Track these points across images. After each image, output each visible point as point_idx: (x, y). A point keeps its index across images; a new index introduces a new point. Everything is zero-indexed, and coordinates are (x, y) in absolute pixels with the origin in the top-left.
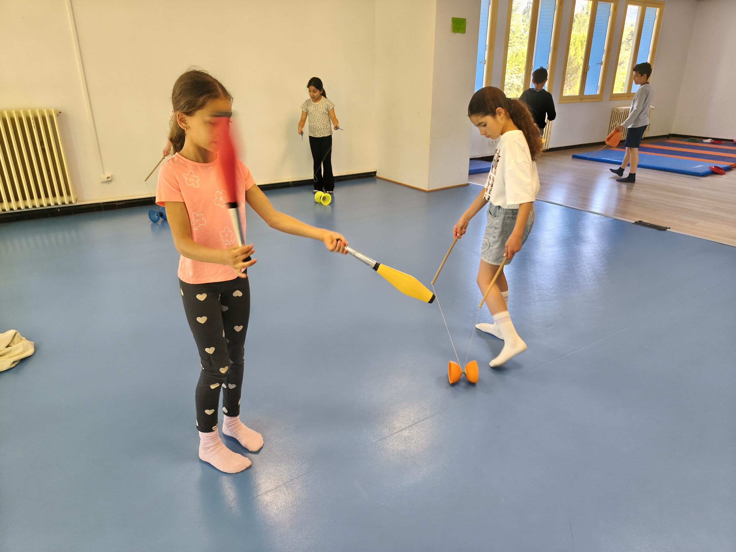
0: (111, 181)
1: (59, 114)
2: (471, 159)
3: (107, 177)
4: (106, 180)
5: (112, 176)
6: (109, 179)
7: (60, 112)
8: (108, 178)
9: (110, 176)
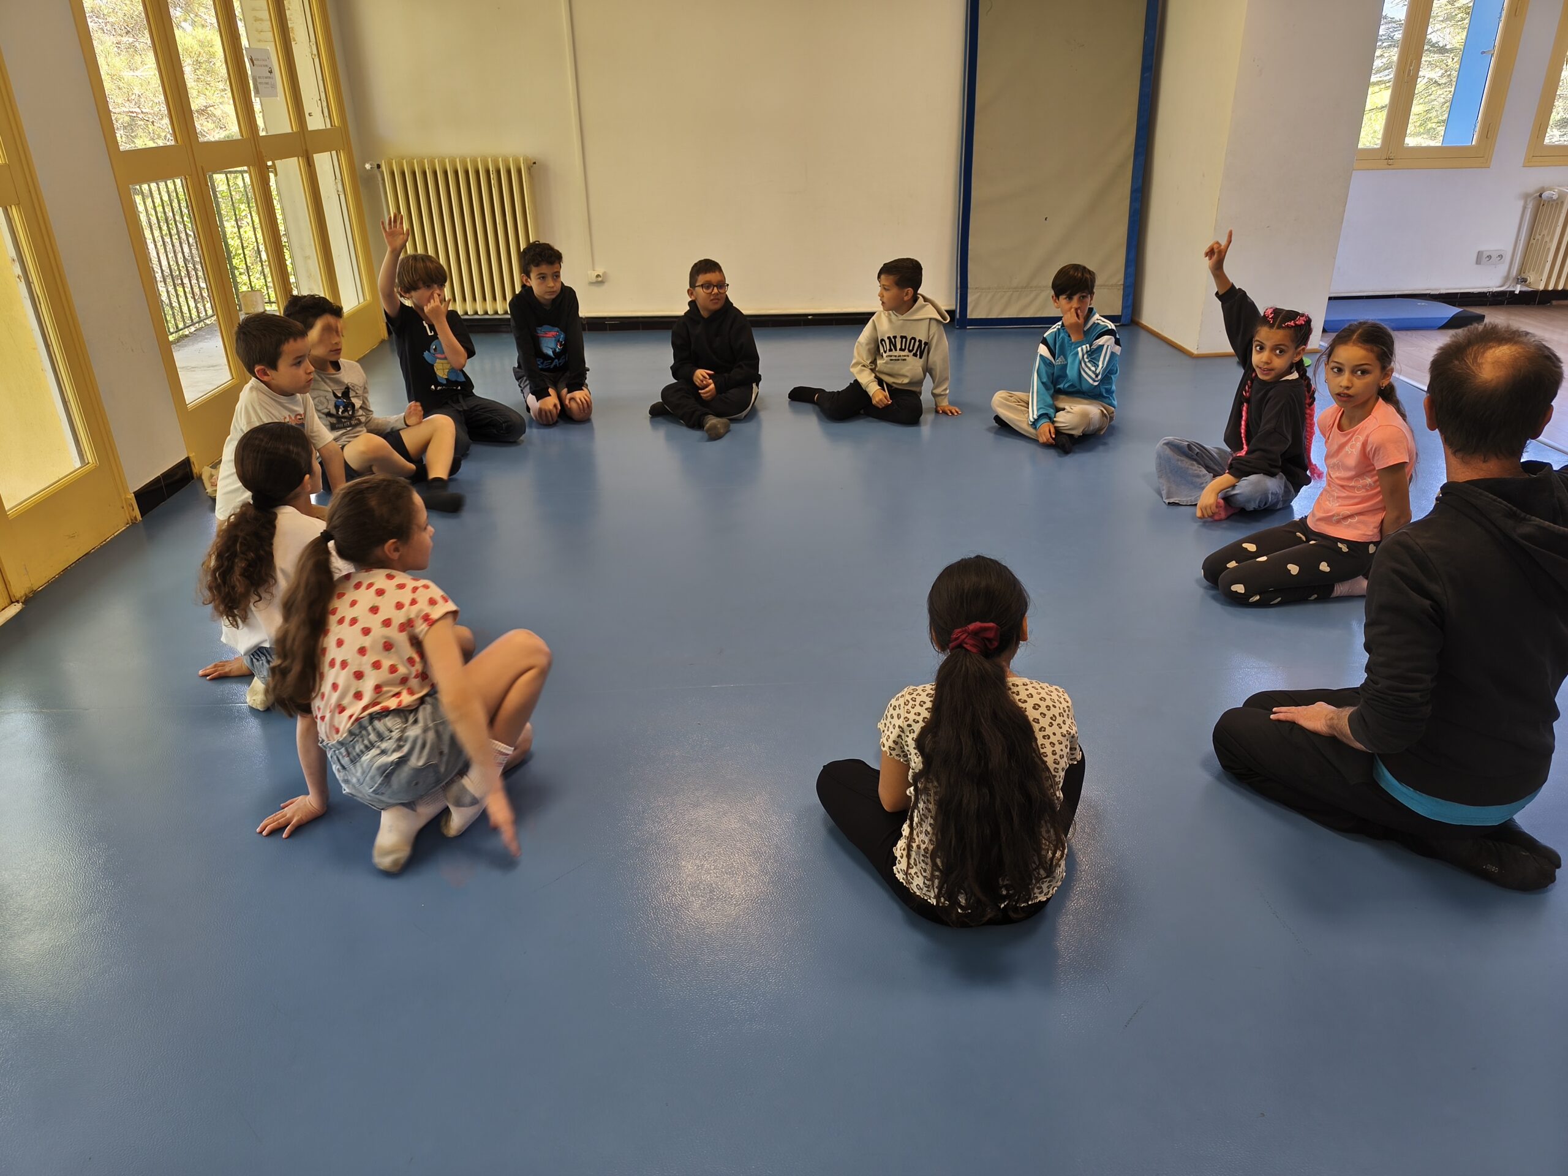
0: (602, 282)
1: (532, 167)
3: (596, 274)
4: (594, 279)
5: (605, 273)
6: (600, 279)
7: (535, 163)
8: (598, 276)
9: (601, 274)
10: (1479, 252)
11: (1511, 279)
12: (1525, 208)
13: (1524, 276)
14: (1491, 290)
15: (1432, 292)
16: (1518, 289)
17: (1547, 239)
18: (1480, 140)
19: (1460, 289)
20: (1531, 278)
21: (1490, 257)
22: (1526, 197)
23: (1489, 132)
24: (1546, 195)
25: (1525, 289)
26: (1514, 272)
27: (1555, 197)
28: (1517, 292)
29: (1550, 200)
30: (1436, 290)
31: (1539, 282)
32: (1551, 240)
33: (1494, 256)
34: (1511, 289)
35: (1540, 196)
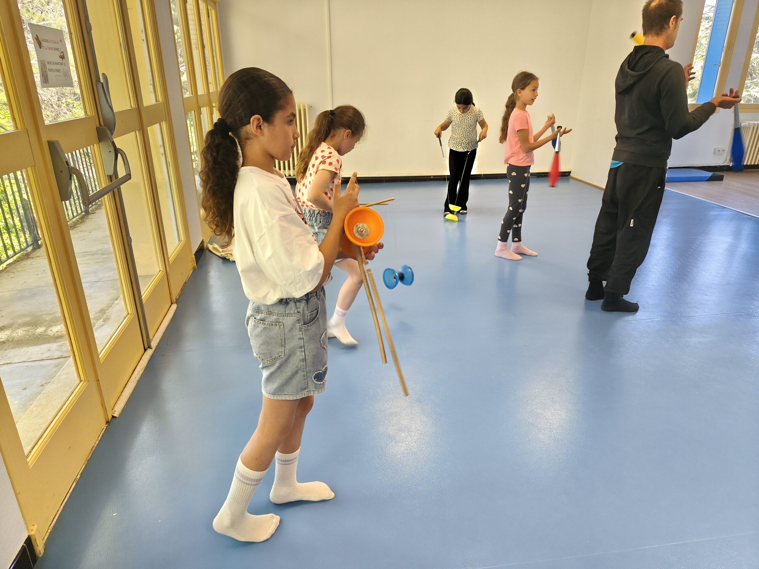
10: (715, 149)
11: (728, 160)
14: (720, 165)
15: (696, 166)
19: (707, 164)
21: (719, 151)
27: (747, 126)
28: (731, 166)
30: (697, 165)
33: (721, 150)
34: (729, 165)
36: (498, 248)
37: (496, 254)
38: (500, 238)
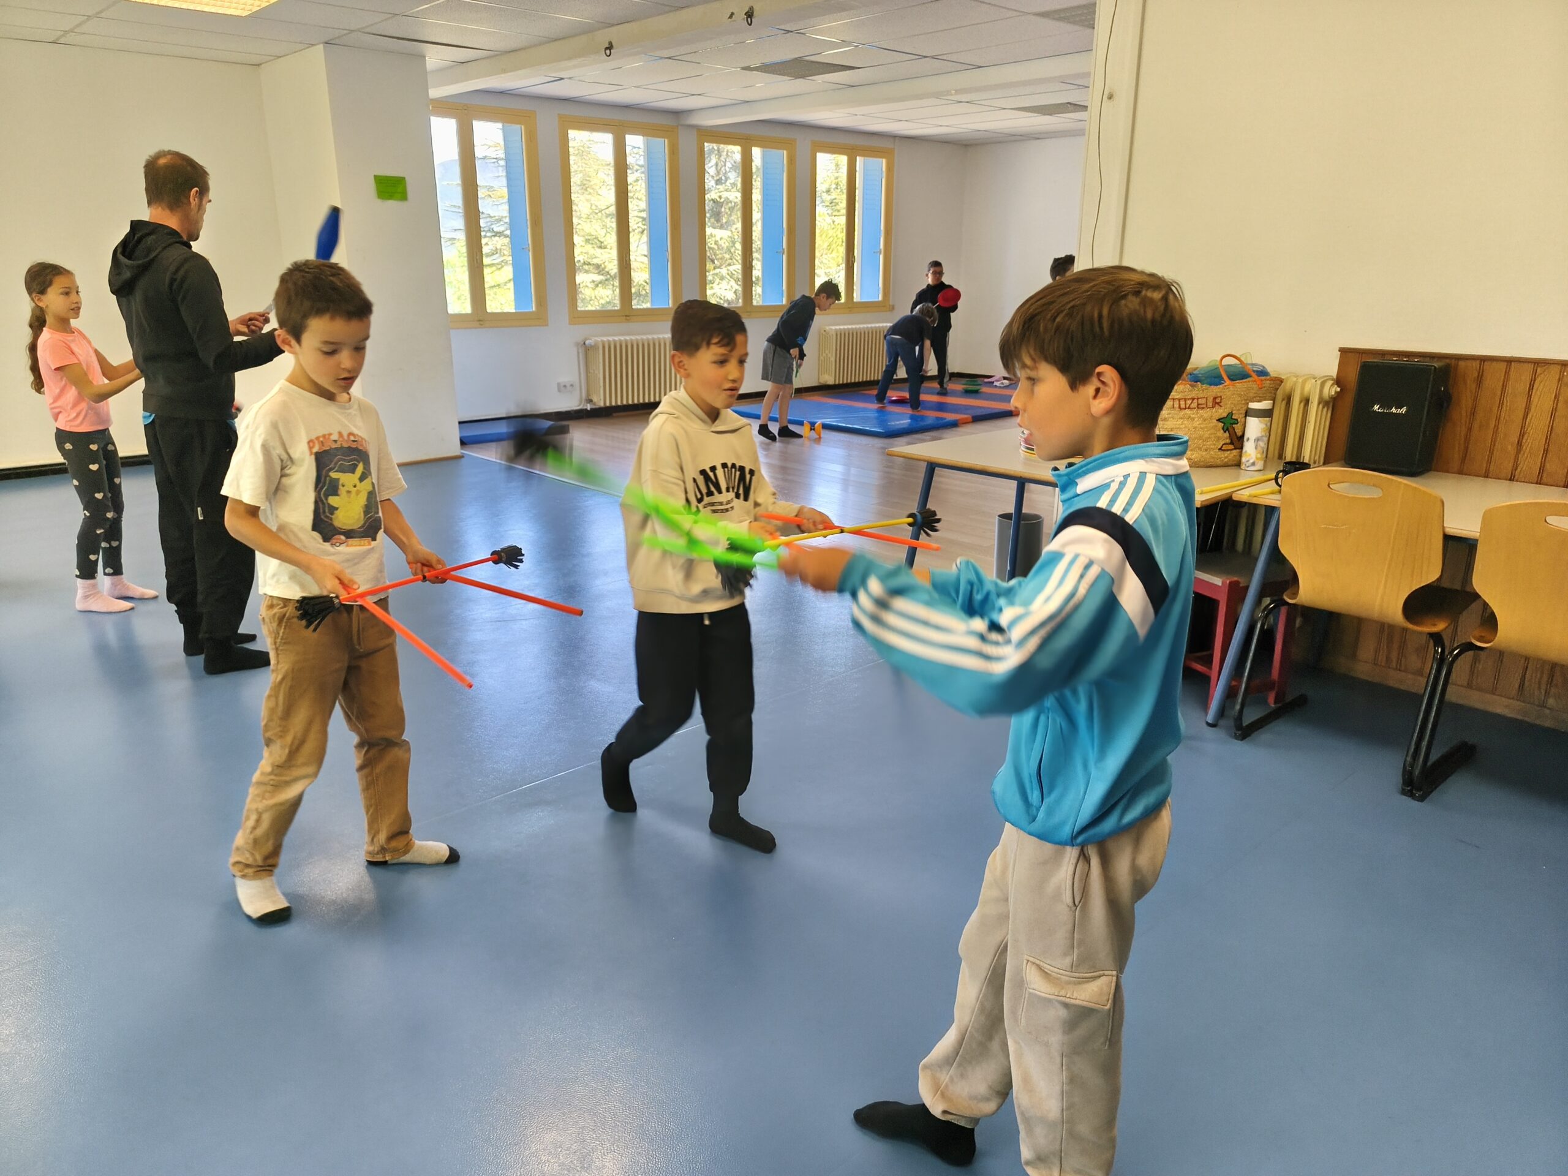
2: (460, 423)
10: (558, 384)
11: (583, 401)
12: (578, 353)
13: (590, 398)
16: (589, 407)
17: (596, 372)
18: (537, 307)
20: (595, 399)
21: (565, 386)
22: (577, 344)
23: (541, 301)
24: (587, 342)
25: (594, 407)
26: (584, 395)
27: (593, 344)
28: (589, 409)
29: (591, 346)
31: (600, 402)
32: (599, 373)
33: (568, 385)
34: (585, 407)
35: (584, 343)
36: (80, 593)
37: (79, 606)
38: (78, 573)
